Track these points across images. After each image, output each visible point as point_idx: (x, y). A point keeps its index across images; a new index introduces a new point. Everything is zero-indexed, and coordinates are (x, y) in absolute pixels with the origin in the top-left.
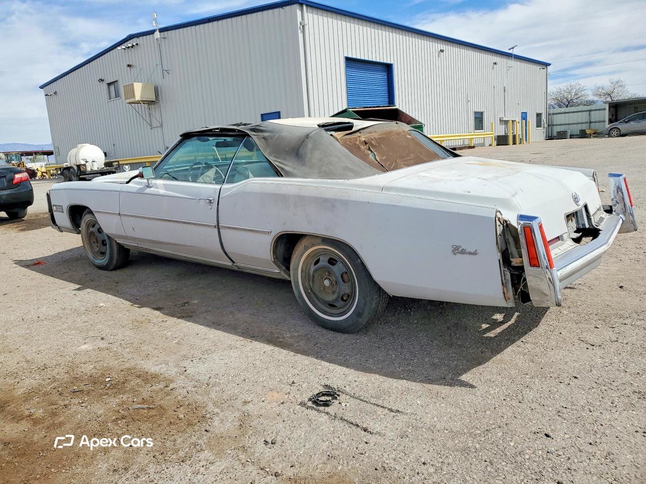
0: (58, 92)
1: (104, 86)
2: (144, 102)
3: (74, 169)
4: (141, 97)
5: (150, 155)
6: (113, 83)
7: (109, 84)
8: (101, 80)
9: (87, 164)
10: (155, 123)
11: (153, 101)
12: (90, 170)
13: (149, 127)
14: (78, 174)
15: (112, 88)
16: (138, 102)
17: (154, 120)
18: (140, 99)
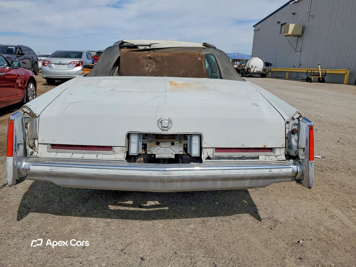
0: (260, 29)
1: (280, 25)
2: (293, 36)
3: (245, 71)
4: (292, 32)
5: (303, 68)
6: (284, 24)
7: (282, 25)
8: (279, 22)
9: (252, 68)
10: (298, 49)
11: (299, 35)
12: (252, 71)
13: (295, 51)
14: (246, 73)
15: (283, 27)
16: (289, 36)
17: (298, 48)
18: (291, 34)
